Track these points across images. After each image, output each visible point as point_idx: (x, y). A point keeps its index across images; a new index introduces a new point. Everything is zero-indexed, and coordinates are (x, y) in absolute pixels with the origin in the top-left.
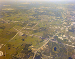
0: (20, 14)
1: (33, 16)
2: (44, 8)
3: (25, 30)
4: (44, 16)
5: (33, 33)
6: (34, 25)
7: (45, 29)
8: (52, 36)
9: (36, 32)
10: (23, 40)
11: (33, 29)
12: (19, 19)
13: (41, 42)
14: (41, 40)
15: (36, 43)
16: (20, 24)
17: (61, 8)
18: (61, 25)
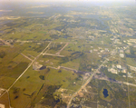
0: (32, 26)
1: (56, 29)
2: (75, 13)
4: (77, 29)
5: (60, 64)
6: (59, 46)
7: (81, 55)
8: (95, 67)
9: (65, 60)
10: (43, 78)
11: (58, 54)
12: (31, 37)
13: (77, 79)
14: (76, 76)
15: (67, 83)
16: (33, 46)
18: (110, 45)
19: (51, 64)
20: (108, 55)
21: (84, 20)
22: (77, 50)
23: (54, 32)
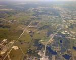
0: (20, 14)
1: (33, 15)
2: (41, 8)
3: (30, 28)
4: (43, 15)
5: (38, 30)
6: (36, 23)
9: (40, 29)
11: (36, 26)
12: (21, 19)
13: (47, 37)
14: (47, 35)
15: (43, 38)
16: (23, 23)
17: (57, 8)
18: (61, 22)
19: (34, 31)
20: (60, 27)
21: (46, 11)
22: (46, 24)
23: (32, 17)
